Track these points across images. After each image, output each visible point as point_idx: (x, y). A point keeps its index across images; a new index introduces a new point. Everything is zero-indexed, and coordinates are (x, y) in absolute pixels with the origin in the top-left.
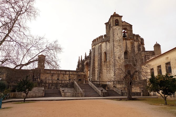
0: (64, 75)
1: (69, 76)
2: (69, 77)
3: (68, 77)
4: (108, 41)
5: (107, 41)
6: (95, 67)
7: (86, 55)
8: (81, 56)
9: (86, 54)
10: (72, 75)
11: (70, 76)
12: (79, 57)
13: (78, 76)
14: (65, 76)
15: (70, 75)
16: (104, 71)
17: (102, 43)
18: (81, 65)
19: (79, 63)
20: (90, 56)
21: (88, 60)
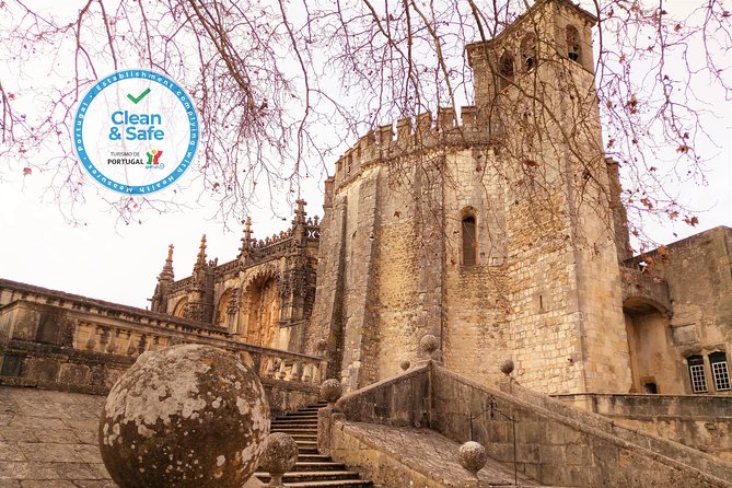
4: (496, 144)
5: (488, 145)
6: (378, 299)
7: (249, 231)
8: (204, 241)
9: (248, 224)
12: (171, 247)
16: (457, 324)
17: (453, 152)
18: (199, 291)
19: (166, 283)
20: (299, 237)
21: (274, 263)
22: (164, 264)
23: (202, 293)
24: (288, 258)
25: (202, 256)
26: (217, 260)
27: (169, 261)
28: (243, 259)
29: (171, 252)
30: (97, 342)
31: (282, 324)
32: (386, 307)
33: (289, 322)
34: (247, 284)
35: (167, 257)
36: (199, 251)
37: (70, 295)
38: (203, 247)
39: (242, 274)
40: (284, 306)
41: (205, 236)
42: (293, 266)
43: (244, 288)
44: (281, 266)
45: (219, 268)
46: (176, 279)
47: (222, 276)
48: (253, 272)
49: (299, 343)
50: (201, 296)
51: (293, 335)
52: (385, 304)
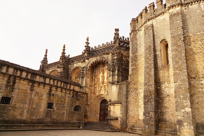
0: (32, 86)
1: (50, 94)
2: (50, 97)
3: (45, 97)
7: (88, 43)
8: (64, 47)
9: (88, 40)
10: (59, 90)
11: (53, 92)
12: (47, 50)
13: (73, 96)
14: (37, 89)
15: (54, 89)
18: (63, 68)
19: (45, 64)
20: (117, 45)
21: (105, 56)
22: (44, 57)
23: (64, 68)
24: (113, 54)
25: (64, 53)
26: (69, 55)
27: (46, 56)
28: (86, 54)
29: (46, 52)
30: (29, 89)
31: (113, 83)
32: (194, 78)
33: (116, 83)
34: (89, 65)
35: (45, 54)
36: (62, 51)
37: (12, 64)
38: (64, 50)
39: (87, 61)
40: (113, 75)
41: (65, 45)
42: (116, 57)
43: (88, 67)
44: (109, 57)
45: (71, 59)
46: (48, 63)
47: (73, 62)
48: (93, 60)
49: (125, 93)
50: (64, 70)
51: (120, 89)
52: (193, 76)
